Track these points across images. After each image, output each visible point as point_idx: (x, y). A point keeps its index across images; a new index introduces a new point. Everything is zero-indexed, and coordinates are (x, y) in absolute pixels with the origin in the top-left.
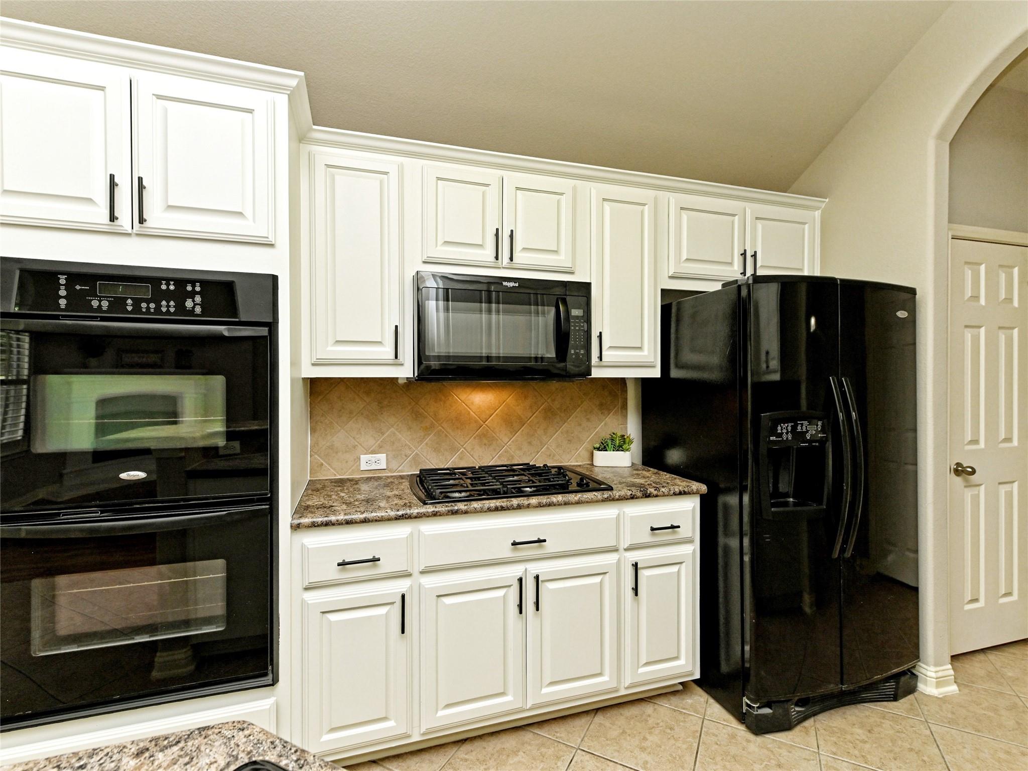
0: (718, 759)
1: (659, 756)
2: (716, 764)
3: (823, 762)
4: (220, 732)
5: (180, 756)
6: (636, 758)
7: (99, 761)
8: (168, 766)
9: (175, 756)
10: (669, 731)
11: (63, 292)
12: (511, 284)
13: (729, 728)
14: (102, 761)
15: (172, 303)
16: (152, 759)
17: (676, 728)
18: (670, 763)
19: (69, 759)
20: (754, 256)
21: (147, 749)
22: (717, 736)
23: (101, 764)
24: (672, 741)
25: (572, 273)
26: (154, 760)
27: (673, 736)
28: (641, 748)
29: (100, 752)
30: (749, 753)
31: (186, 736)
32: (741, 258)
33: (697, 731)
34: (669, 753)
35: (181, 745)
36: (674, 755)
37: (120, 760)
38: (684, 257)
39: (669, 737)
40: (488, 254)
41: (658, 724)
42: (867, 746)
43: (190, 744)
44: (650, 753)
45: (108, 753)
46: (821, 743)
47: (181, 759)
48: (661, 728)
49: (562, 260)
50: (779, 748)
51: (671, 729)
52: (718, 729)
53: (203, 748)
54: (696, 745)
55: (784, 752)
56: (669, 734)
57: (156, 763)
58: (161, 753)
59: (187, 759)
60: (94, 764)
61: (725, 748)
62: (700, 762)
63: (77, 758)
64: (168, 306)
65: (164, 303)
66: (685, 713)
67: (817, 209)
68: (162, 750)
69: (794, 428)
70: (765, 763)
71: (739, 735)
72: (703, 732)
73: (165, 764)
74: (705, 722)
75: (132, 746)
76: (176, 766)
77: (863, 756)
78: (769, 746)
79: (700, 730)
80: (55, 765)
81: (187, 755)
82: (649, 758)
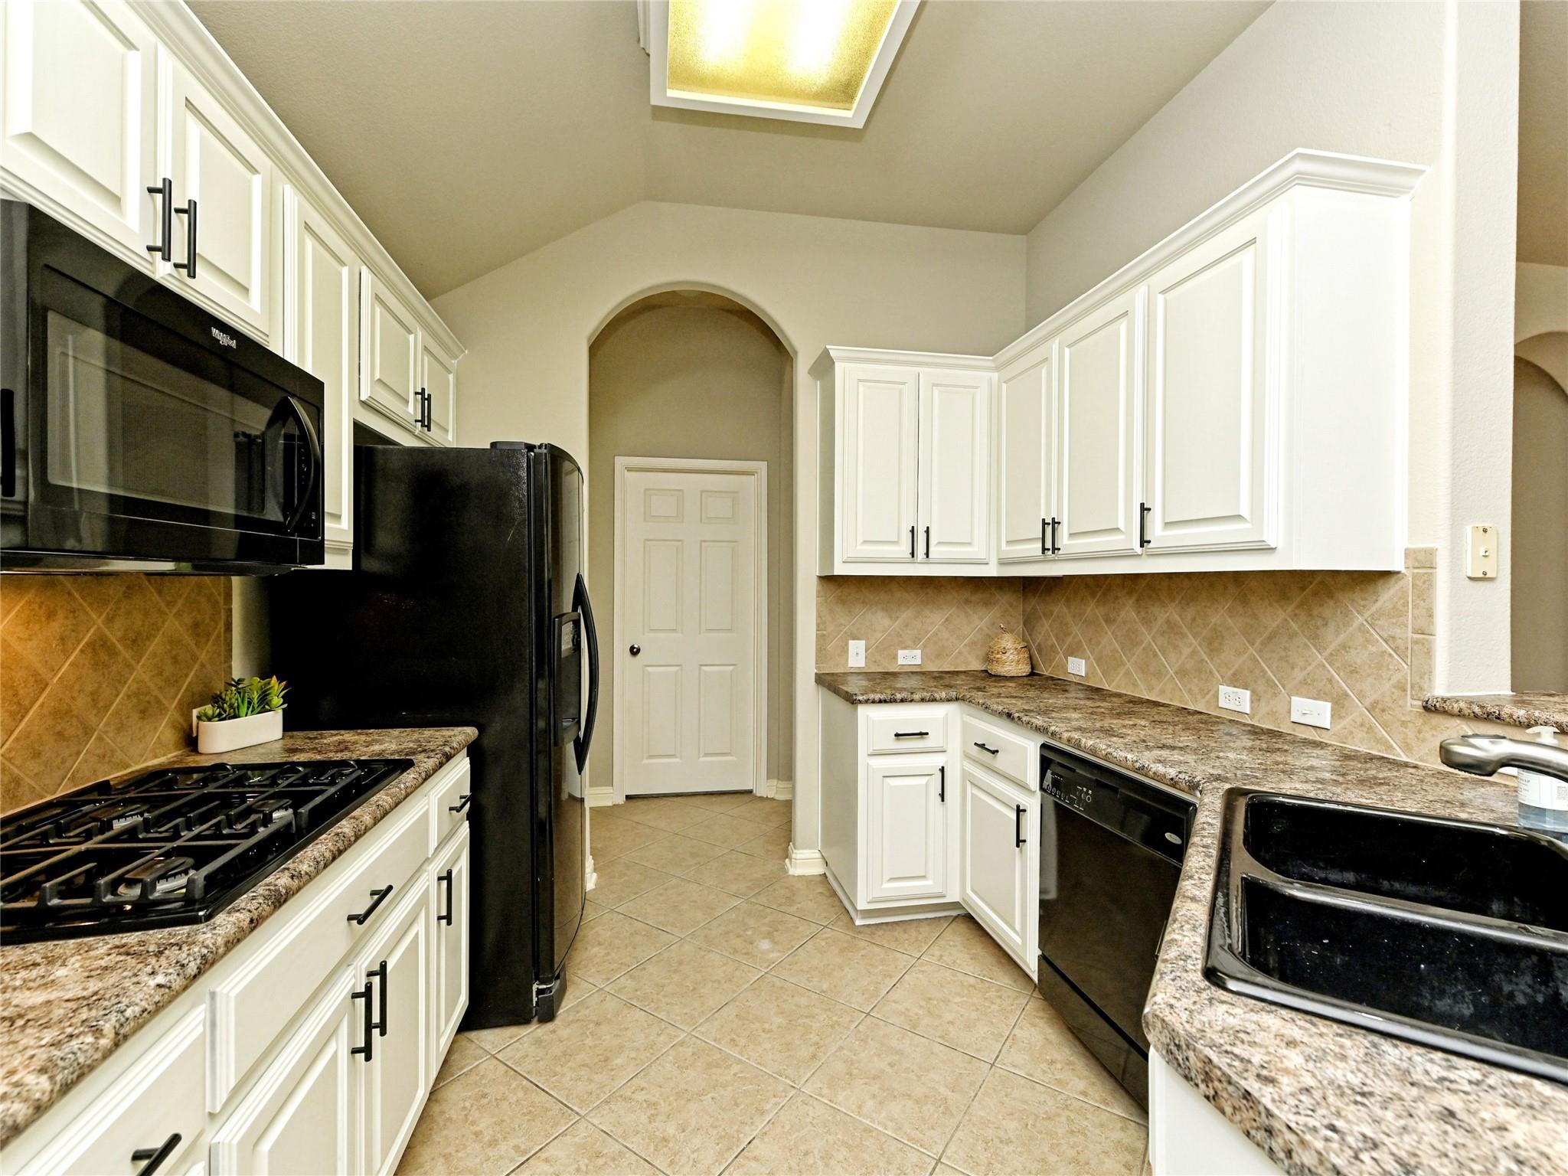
0: (558, 1069)
1: (517, 1128)
2: (563, 1075)
3: (612, 992)
4: (1188, 1022)
5: (1243, 1042)
6: (502, 1157)
7: (1311, 1116)
8: (1261, 1046)
9: (1246, 1046)
10: (485, 1101)
13: (525, 1039)
14: (1310, 1113)
16: (1266, 1065)
17: (486, 1090)
18: (534, 1120)
19: (1338, 1152)
21: (1258, 1076)
22: (527, 1056)
23: (1313, 1111)
24: (504, 1105)
26: (1266, 1062)
27: (496, 1099)
28: (490, 1145)
29: (1300, 1123)
30: (568, 1039)
31: (1214, 1049)
33: (506, 1072)
34: (519, 1115)
35: (1229, 1048)
36: (525, 1111)
37: (1293, 1095)
39: (495, 1104)
41: (464, 1108)
42: (613, 955)
43: (1222, 1041)
44: (505, 1138)
45: (1295, 1113)
46: (591, 980)
47: (1246, 1040)
48: (475, 1107)
50: (578, 1012)
51: (484, 1096)
52: (518, 1050)
53: (1220, 1028)
54: (525, 1082)
55: (584, 1012)
56: (490, 1101)
57: (1267, 1058)
58: (1253, 1060)
59: (1242, 1035)
60: (1318, 1118)
61: (549, 1056)
62: (552, 1089)
63: (1329, 1144)
66: (471, 1070)
68: (1249, 1061)
70: (588, 1033)
71: (540, 1035)
72: (513, 1066)
73: (1263, 1050)
74: (499, 1056)
75: (1265, 1094)
76: (1257, 1040)
77: (622, 964)
78: (571, 1018)
79: (505, 1067)
80: (1358, 1163)
81: (1237, 1038)
82: (512, 1142)
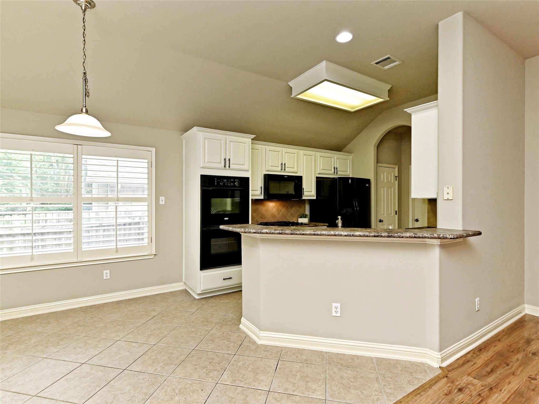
11: (216, 182)
12: (286, 177)
15: (233, 184)
20: (337, 168)
25: (297, 173)
32: (334, 169)
38: (321, 169)
40: (279, 168)
49: (295, 170)
64: (232, 184)
65: (231, 183)
67: (351, 156)
69: (346, 210)
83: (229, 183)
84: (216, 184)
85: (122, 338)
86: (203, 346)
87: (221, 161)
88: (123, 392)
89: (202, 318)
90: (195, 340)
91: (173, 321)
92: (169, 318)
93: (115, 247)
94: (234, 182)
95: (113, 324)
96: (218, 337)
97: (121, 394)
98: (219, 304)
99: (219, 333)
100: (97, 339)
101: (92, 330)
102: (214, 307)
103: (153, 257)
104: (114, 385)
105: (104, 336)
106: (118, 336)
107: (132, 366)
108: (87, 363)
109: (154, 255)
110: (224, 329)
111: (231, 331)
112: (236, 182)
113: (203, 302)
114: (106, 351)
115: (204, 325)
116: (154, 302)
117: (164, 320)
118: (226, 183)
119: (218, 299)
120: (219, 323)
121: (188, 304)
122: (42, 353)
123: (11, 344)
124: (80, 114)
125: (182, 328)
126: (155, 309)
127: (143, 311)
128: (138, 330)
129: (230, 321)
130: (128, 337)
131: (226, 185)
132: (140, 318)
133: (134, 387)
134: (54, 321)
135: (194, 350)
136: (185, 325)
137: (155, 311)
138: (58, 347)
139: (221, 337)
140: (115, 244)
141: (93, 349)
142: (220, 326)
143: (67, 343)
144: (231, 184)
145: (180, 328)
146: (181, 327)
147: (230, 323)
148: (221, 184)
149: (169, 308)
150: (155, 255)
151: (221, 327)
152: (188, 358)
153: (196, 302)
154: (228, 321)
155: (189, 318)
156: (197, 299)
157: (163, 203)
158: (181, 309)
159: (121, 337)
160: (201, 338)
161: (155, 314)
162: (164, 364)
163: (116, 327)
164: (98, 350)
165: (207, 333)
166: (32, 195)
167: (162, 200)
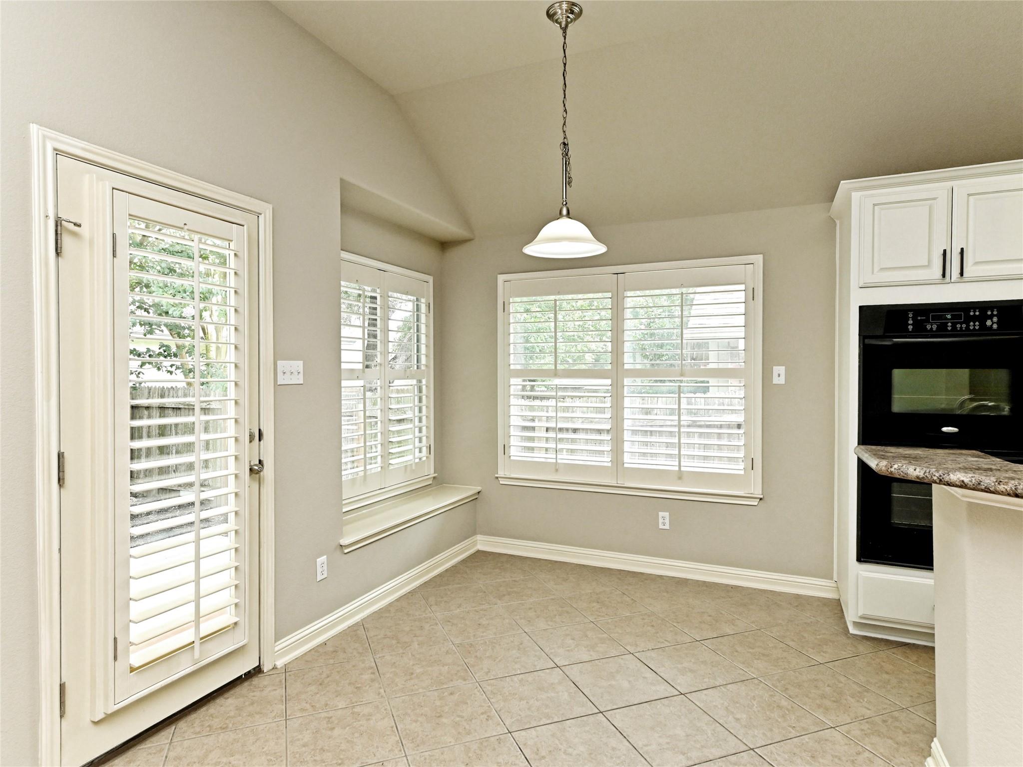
11: (910, 322)
15: (977, 323)
64: (974, 325)
65: (971, 323)
83: (961, 323)
84: (910, 327)
85: (639, 652)
86: (779, 755)
87: (929, 261)
88: (570, 750)
89: (828, 686)
90: (771, 730)
91: (755, 661)
92: (750, 652)
93: (677, 468)
94: (983, 318)
95: (643, 619)
96: (837, 754)
97: (565, 752)
98: (908, 671)
99: (846, 747)
100: (603, 635)
101: (608, 615)
102: (887, 673)
103: (756, 504)
104: (568, 729)
105: (617, 635)
106: (637, 645)
107: (615, 714)
108: (562, 668)
109: (759, 500)
110: (872, 744)
111: (888, 759)
112: (991, 317)
113: (862, 648)
114: (600, 662)
115: (819, 706)
116: (745, 605)
117: (737, 651)
118: (950, 324)
119: (915, 658)
120: (867, 722)
121: (818, 637)
122: (528, 622)
123: (509, 594)
124: (559, 220)
125: (763, 687)
126: (737, 621)
127: (710, 616)
128: (674, 648)
129: (905, 733)
130: (649, 654)
131: (949, 328)
132: (696, 627)
133: (591, 754)
134: (574, 580)
135: (751, 752)
136: (773, 685)
137: (733, 624)
138: (549, 623)
139: (843, 758)
140: (677, 463)
141: (586, 649)
142: (862, 730)
143: (563, 622)
144: (968, 326)
145: (758, 685)
146: (762, 685)
147: (901, 738)
148: (929, 327)
149: (767, 631)
150: (761, 499)
151: (866, 734)
152: (723, 761)
153: (843, 639)
154: (901, 729)
155: (795, 672)
156: (852, 634)
157: (781, 381)
158: (791, 644)
159: (639, 649)
160: (790, 732)
161: (729, 630)
162: (668, 743)
163: (646, 626)
164: (591, 655)
165: (814, 728)
166: (556, 366)
167: (779, 375)
